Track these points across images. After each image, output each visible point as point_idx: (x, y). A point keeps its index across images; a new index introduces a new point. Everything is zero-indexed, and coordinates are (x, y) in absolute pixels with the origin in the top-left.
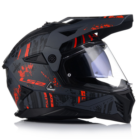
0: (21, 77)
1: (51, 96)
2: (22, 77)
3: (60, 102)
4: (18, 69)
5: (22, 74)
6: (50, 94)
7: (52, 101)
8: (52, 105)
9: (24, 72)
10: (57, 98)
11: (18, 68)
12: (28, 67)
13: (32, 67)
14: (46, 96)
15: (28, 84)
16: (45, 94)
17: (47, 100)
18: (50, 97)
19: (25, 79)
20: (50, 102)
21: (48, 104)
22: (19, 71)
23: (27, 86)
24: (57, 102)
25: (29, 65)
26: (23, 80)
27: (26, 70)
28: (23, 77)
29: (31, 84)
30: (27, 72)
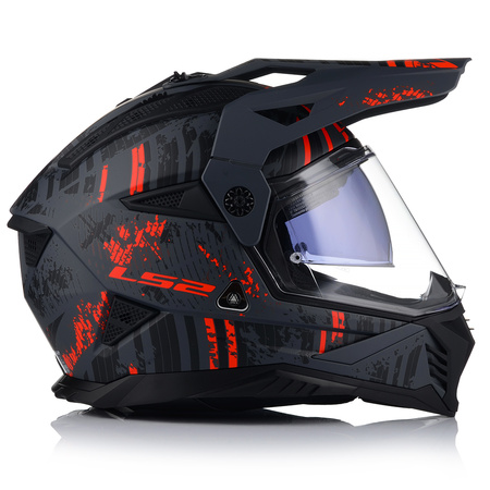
0: (117, 265)
1: (230, 329)
2: (121, 263)
3: (261, 351)
4: (101, 235)
5: (119, 254)
6: (226, 322)
7: (233, 348)
8: (233, 362)
9: (129, 246)
10: (252, 336)
11: (104, 234)
12: (147, 230)
13: (161, 229)
14: (212, 330)
15: (146, 289)
16: (209, 322)
17: (215, 345)
18: (228, 334)
19: (133, 271)
20: (226, 351)
21: (217, 357)
22: (106, 244)
23: (142, 297)
24: (250, 351)
25: (149, 223)
26: (125, 275)
27: (137, 240)
28: (125, 265)
29: (159, 289)
30: (142, 246)
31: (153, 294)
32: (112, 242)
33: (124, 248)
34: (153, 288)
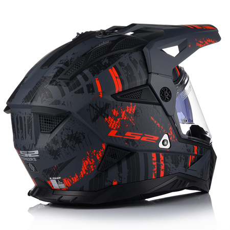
0: (112, 129)
1: (162, 157)
2: (115, 128)
4: (103, 114)
5: (114, 124)
6: (161, 154)
7: (162, 167)
8: (162, 174)
9: (119, 119)
10: (170, 160)
11: (105, 113)
12: (127, 111)
13: (134, 110)
14: (155, 159)
15: (128, 141)
16: (154, 155)
17: (156, 166)
18: (161, 160)
19: (121, 132)
20: (160, 169)
21: (156, 172)
22: (106, 119)
23: (126, 145)
24: (169, 168)
25: (128, 107)
26: (117, 134)
27: (123, 116)
28: (116, 129)
29: (133, 140)
30: (125, 119)
31: (131, 143)
32: (110, 118)
33: (116, 120)
34: (131, 140)
